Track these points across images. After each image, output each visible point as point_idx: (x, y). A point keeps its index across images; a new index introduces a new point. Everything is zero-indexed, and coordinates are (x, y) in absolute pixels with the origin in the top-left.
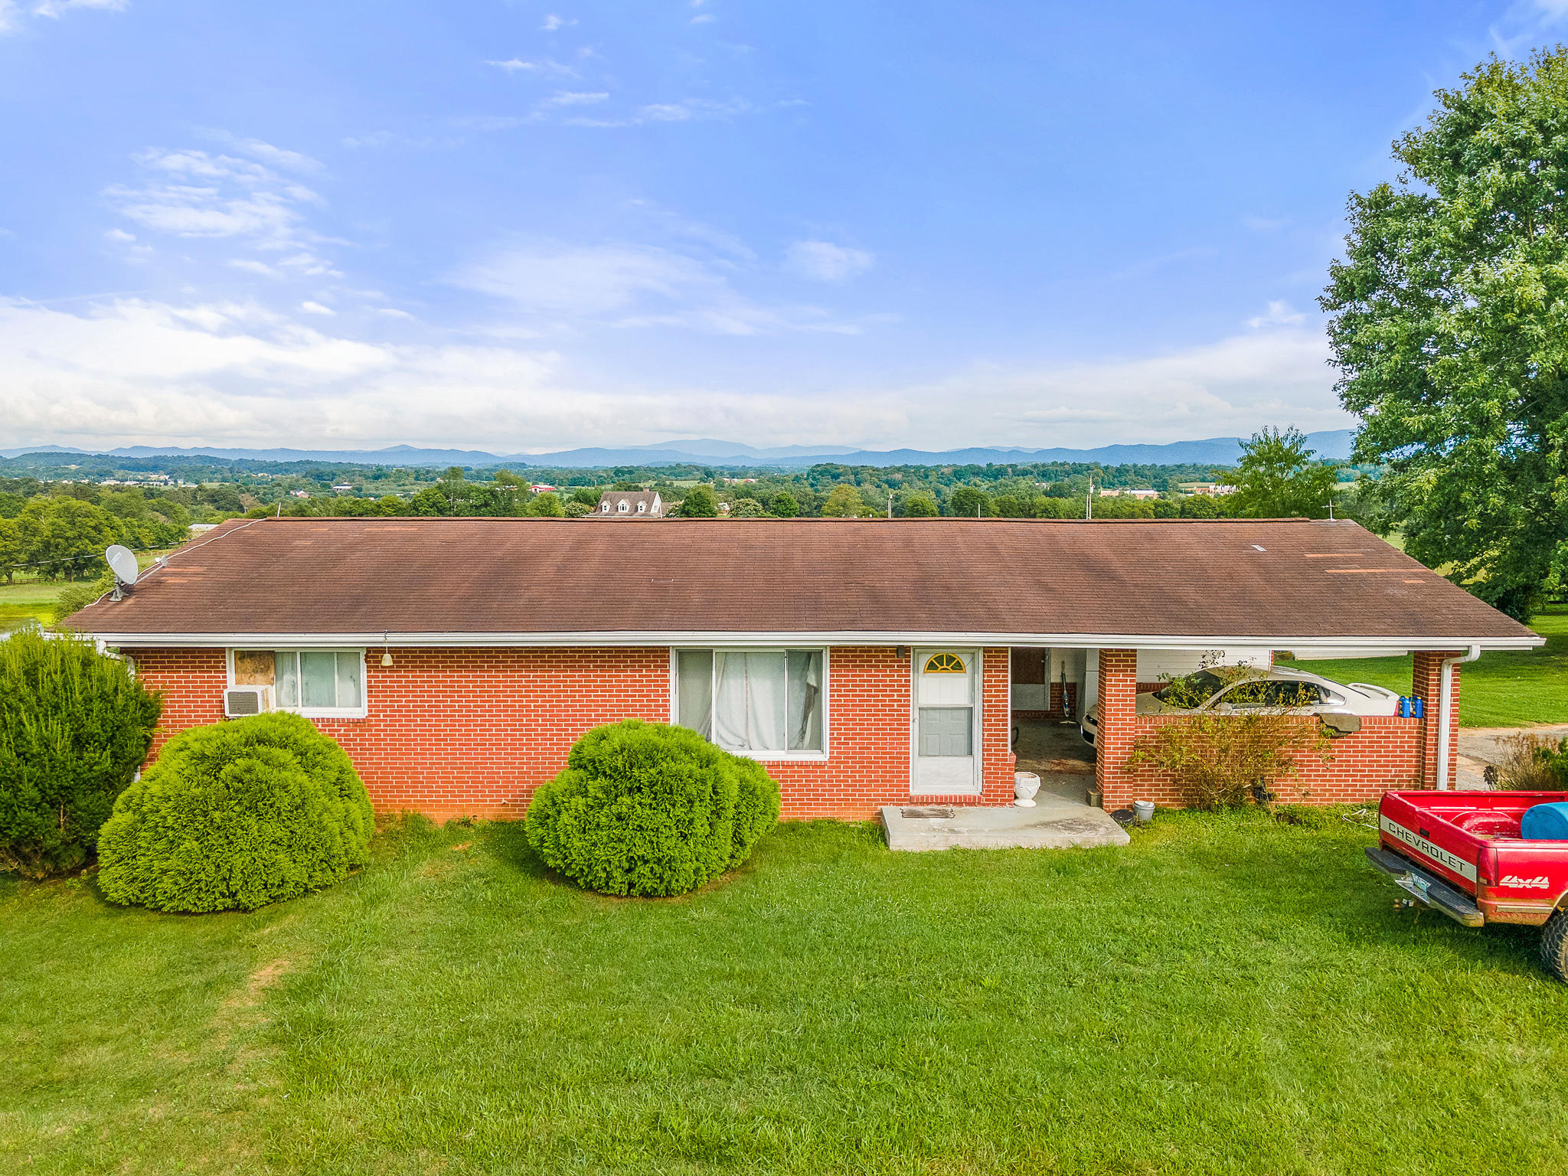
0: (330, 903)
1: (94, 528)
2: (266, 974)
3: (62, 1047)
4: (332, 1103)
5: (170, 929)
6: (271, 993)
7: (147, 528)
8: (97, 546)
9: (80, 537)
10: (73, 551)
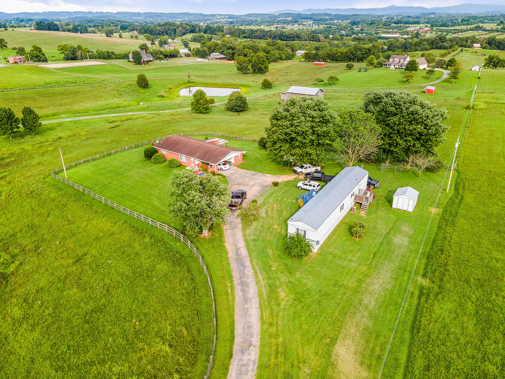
0: (158, 164)
2: (153, 167)
4: (149, 172)
5: (153, 164)
7: (284, 54)
8: (263, 66)
9: (259, 63)
10: (258, 67)
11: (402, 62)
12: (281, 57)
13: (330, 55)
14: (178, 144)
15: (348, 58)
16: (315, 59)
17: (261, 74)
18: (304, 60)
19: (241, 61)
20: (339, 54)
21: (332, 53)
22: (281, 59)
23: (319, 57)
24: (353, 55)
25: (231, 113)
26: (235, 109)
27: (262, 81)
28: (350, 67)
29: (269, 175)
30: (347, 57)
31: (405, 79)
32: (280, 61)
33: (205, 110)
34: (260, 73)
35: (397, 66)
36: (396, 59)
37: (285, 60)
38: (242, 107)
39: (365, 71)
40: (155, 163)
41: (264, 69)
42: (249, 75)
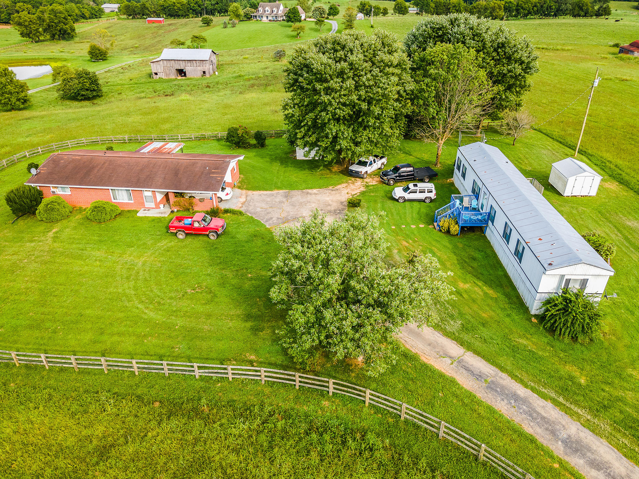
0: (64, 221)
1: (64, 18)
2: (54, 230)
3: (34, 237)
4: (56, 244)
5: (46, 224)
6: (54, 233)
7: (86, 8)
8: (67, 26)
9: (59, 22)
10: (58, 28)
11: (276, 11)
12: (83, 14)
13: (165, 8)
14: (93, 168)
15: (193, 10)
16: (143, 15)
17: (67, 40)
18: (125, 16)
19: (26, 21)
20: (179, 5)
21: (167, 5)
22: (84, 18)
23: (149, 11)
24: (199, 6)
25: (76, 103)
26: (83, 95)
27: (88, 49)
28: (207, 23)
29: (315, 191)
30: (191, 9)
31: (295, 33)
32: (83, 20)
33: (23, 103)
34: (64, 39)
35: (270, 18)
36: (267, 8)
37: (90, 18)
38: (94, 90)
39: (233, 27)
40: (52, 221)
41: (69, 31)
42: (45, 43)
